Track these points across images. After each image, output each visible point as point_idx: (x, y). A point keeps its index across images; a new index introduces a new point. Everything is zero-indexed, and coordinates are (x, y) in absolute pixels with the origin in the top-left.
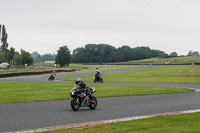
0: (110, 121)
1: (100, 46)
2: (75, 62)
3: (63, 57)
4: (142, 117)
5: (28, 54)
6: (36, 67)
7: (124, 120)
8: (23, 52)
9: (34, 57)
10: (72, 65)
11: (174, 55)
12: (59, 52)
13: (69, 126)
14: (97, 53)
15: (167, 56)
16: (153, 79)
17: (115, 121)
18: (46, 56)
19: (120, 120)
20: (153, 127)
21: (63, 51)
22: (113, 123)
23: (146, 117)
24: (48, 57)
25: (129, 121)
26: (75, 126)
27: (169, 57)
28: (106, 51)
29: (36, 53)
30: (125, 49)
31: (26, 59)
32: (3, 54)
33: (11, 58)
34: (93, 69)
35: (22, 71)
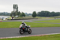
0: (48, 34)
1: (45, 12)
3: (34, 15)
4: (58, 34)
5: (24, 13)
6: (26, 17)
7: (52, 34)
8: (22, 13)
9: (26, 14)
10: (37, 17)
12: (33, 13)
13: (36, 35)
17: (50, 34)
18: (29, 14)
19: (51, 34)
21: (34, 13)
22: (49, 35)
24: (30, 14)
25: (54, 35)
26: (38, 35)
28: (47, 13)
30: (53, 13)
31: (23, 15)
32: (16, 13)
33: (19, 14)
34: (43, 18)
35: (22, 18)
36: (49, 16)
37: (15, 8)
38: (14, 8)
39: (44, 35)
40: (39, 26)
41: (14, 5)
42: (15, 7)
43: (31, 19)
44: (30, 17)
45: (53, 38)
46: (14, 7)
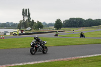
1: (77, 19)
3: (58, 25)
4: (99, 55)
5: (41, 23)
6: (44, 30)
7: (90, 56)
8: (38, 22)
9: (44, 25)
10: (63, 29)
12: (56, 22)
13: (62, 59)
14: (75, 23)
19: (88, 56)
22: (84, 58)
24: (50, 25)
25: (92, 57)
26: (65, 59)
28: (80, 21)
29: (45, 23)
30: (90, 20)
31: (40, 25)
32: (28, 23)
33: (32, 25)
36: (84, 26)
37: (26, 15)
38: (23, 15)
39: (76, 57)
41: (23, 10)
42: (26, 12)
43: (53, 32)
44: (51, 29)
45: (91, 62)
46: (23, 13)
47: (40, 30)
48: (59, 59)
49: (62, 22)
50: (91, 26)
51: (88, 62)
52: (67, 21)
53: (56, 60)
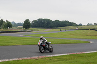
1: (45, 20)
2: (33, 27)
3: (27, 25)
4: (64, 54)
5: (10, 22)
6: (13, 29)
8: (7, 21)
9: (13, 24)
10: (31, 29)
11: (81, 25)
12: (25, 22)
13: (29, 58)
14: (43, 23)
15: (77, 25)
16: (70, 36)
19: (54, 55)
20: (70, 59)
21: (27, 22)
22: (50, 57)
23: (66, 54)
24: (19, 24)
26: (32, 58)
27: (78, 26)
28: (48, 22)
29: (14, 22)
30: (57, 21)
31: (9, 25)
33: (2, 24)
34: (41, 30)
35: (7, 31)
40: (34, 42)
43: (22, 31)
44: (20, 28)
45: (56, 61)
47: (9, 29)
48: (26, 58)
49: (31, 23)
50: (58, 27)
51: (54, 61)
52: (35, 21)
53: (23, 58)
